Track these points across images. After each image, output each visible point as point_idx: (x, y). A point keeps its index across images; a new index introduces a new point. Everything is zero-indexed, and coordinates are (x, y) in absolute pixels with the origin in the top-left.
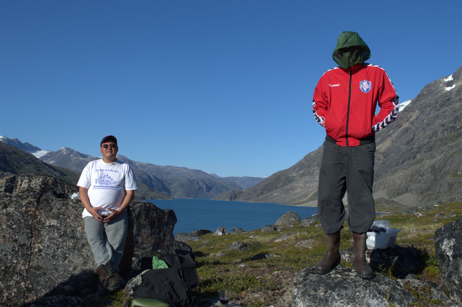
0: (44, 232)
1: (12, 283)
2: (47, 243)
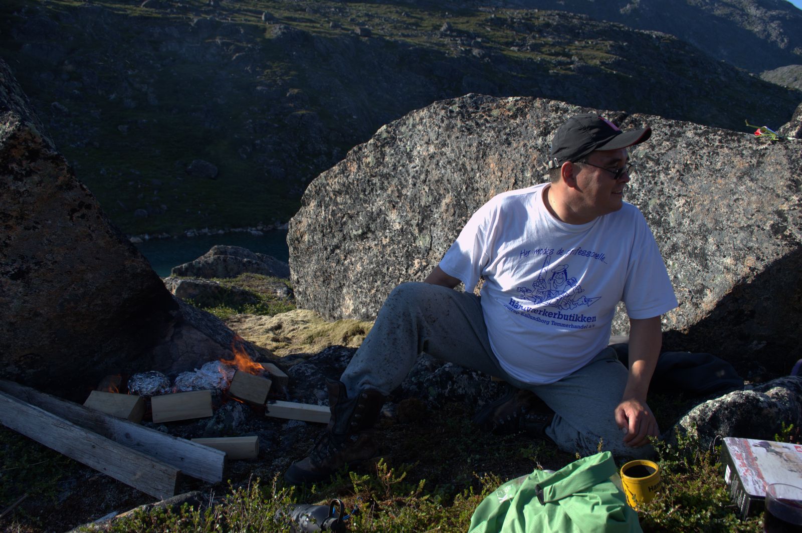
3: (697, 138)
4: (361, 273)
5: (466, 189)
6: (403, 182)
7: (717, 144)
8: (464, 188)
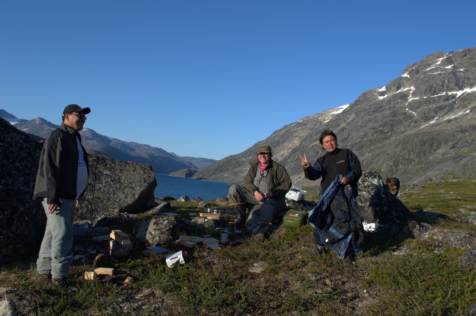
0: (102, 178)
1: (83, 205)
2: (104, 184)
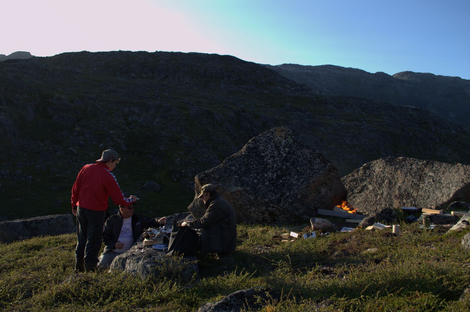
3: (446, 166)
4: (360, 202)
5: (392, 178)
6: (373, 177)
7: (450, 167)
8: (391, 178)
